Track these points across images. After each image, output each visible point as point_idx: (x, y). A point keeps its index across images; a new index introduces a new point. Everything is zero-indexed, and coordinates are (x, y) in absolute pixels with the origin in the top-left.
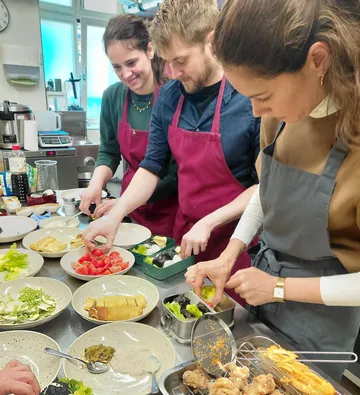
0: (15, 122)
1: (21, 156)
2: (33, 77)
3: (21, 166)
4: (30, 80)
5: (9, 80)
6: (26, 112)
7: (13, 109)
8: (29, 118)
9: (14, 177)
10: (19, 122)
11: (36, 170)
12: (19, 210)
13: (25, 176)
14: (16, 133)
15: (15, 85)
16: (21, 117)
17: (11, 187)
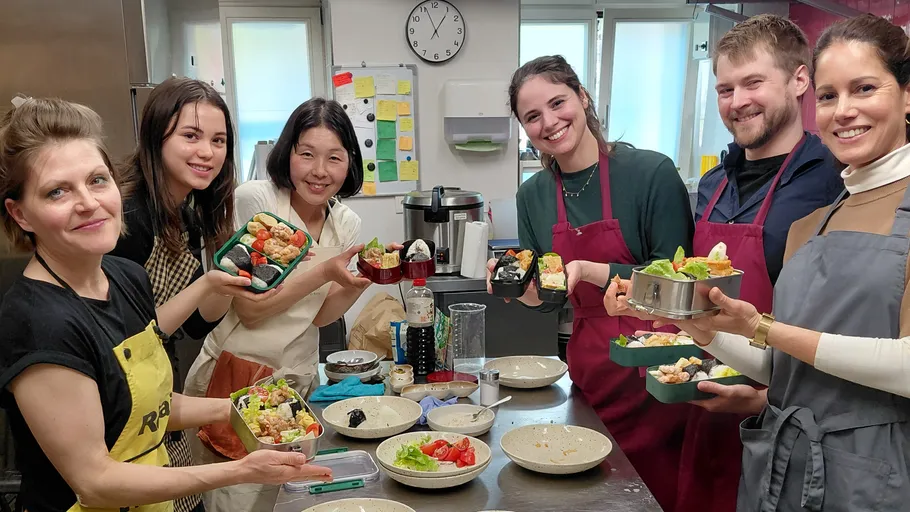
0: (450, 225)
1: (427, 295)
2: (496, 136)
3: (424, 313)
4: (488, 143)
5: (453, 146)
6: (472, 207)
7: (449, 202)
8: (476, 217)
9: (413, 332)
10: (457, 223)
11: (448, 319)
12: (407, 388)
13: (430, 330)
14: (450, 246)
15: (462, 153)
16: (461, 216)
17: (405, 348)
